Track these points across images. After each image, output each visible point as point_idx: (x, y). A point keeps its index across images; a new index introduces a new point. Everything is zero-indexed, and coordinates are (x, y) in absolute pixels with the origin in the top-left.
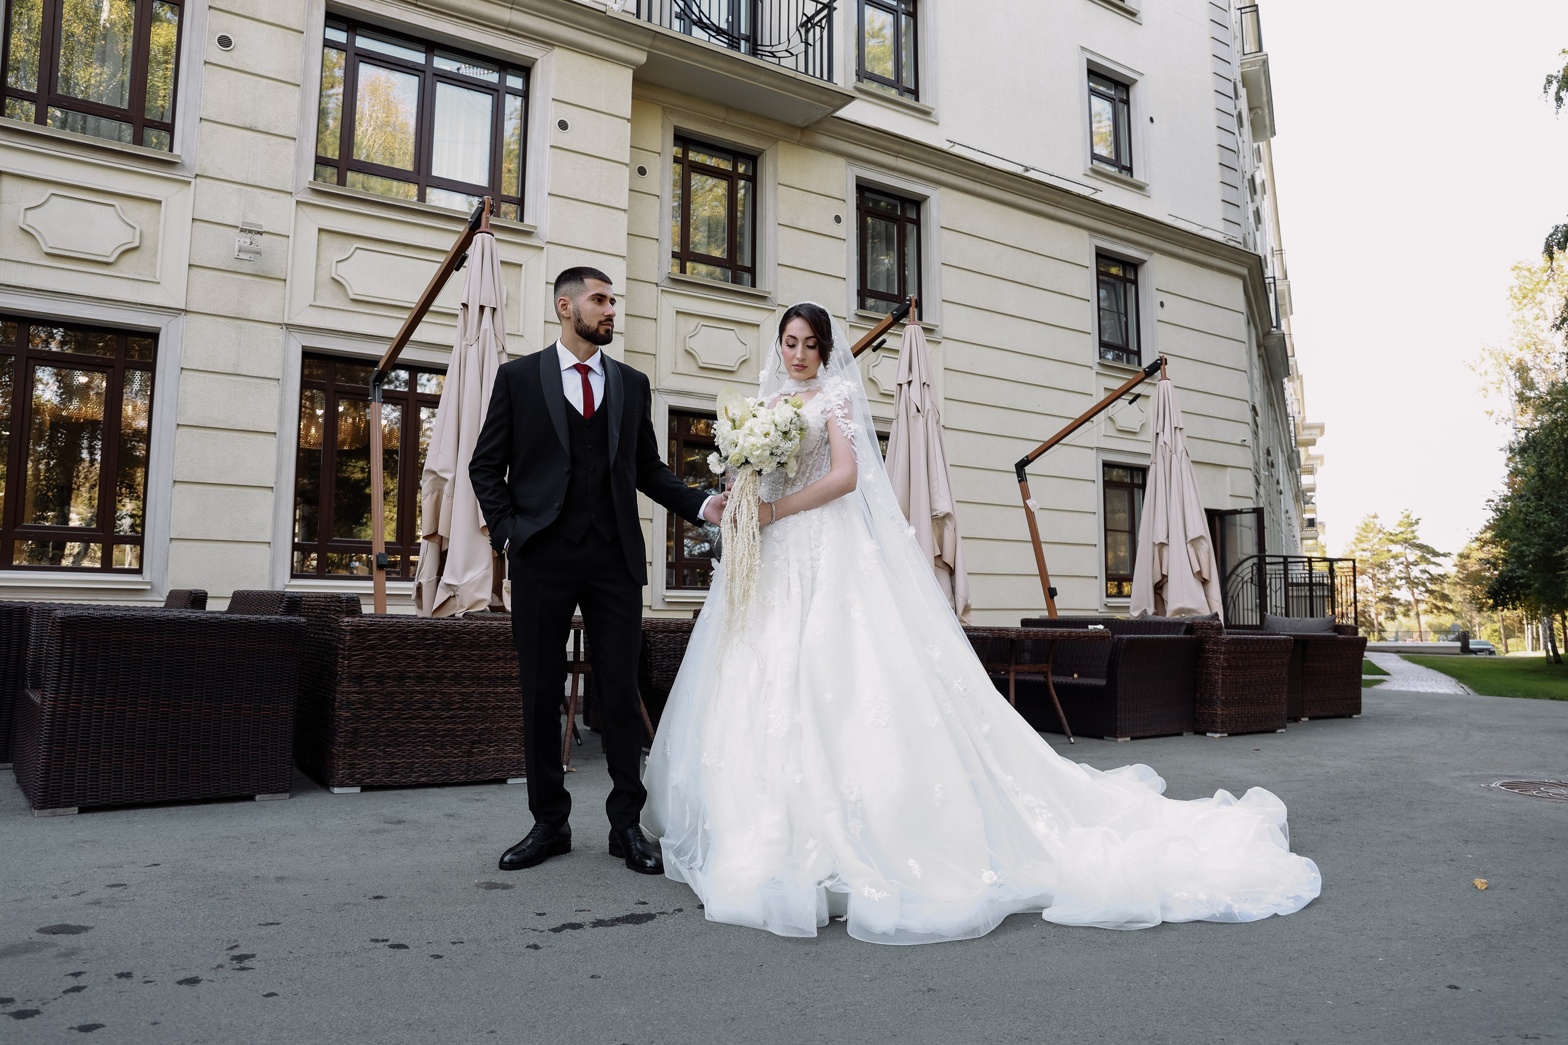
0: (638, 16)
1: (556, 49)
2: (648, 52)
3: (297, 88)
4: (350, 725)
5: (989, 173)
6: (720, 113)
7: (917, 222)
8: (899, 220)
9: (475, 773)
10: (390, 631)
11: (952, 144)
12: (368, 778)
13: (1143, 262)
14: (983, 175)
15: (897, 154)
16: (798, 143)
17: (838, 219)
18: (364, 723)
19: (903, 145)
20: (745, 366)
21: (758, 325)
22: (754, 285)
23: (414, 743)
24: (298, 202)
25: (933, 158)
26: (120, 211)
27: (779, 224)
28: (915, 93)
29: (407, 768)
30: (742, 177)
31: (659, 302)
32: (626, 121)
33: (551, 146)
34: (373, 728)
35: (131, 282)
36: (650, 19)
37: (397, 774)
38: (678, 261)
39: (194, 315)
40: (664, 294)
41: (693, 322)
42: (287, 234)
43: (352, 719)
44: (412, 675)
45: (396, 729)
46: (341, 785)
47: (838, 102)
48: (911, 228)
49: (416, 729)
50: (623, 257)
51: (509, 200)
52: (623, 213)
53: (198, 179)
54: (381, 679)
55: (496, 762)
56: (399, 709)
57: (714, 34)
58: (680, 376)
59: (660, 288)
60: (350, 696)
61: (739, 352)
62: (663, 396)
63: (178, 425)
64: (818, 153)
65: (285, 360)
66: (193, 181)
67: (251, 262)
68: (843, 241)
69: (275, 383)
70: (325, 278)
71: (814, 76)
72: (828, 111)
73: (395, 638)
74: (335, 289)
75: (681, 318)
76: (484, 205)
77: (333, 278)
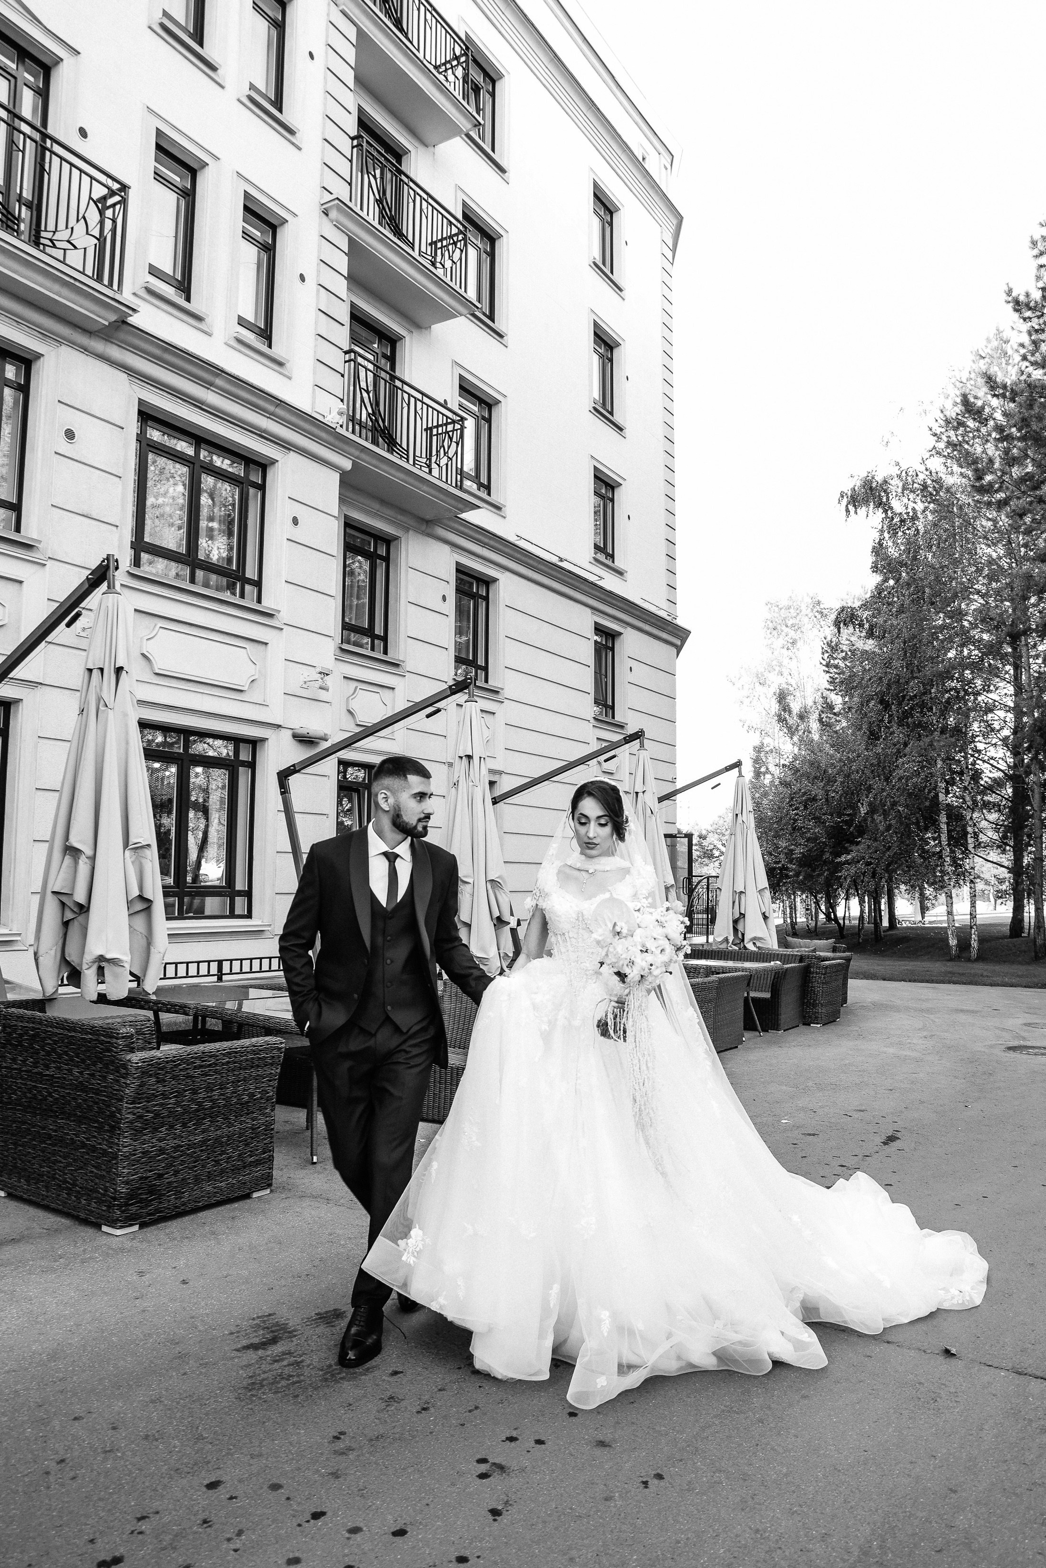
0: (347, 429)
1: (292, 453)
2: (353, 461)
3: (119, 480)
5: (539, 562)
7: (488, 599)
8: (475, 597)
11: (519, 538)
13: (620, 634)
14: (536, 564)
15: (484, 545)
16: (423, 533)
19: (490, 538)
22: (385, 652)
25: (507, 550)
27: (408, 602)
30: (381, 557)
32: (334, 518)
33: (288, 539)
39: (47, 686)
40: (337, 661)
41: (354, 686)
47: (464, 507)
48: (484, 603)
51: (250, 582)
66: (47, 563)
68: (447, 617)
71: (451, 485)
72: (454, 512)
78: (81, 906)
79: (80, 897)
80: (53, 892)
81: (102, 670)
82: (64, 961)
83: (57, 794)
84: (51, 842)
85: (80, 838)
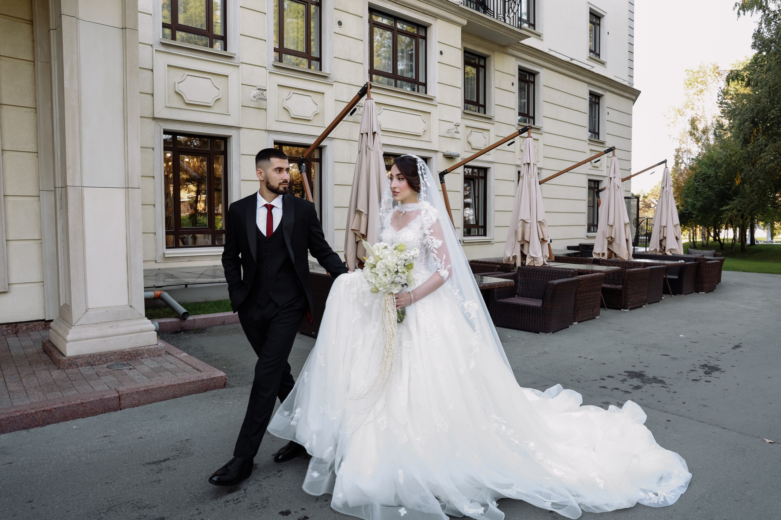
1: (438, 19)
2: (468, 20)
3: (362, 42)
5: (561, 62)
6: (478, 41)
7: (534, 83)
8: (529, 82)
11: (550, 51)
13: (602, 95)
14: (558, 63)
15: (532, 55)
16: (502, 52)
19: (535, 52)
22: (485, 113)
25: (544, 57)
27: (495, 87)
28: (534, 26)
30: (482, 66)
33: (438, 62)
38: (465, 104)
40: (462, 119)
47: (521, 38)
48: (532, 85)
58: (467, 152)
64: (507, 56)
68: (514, 94)
71: (515, 27)
72: (518, 41)
78: (363, 235)
79: (363, 231)
80: (352, 230)
81: (367, 134)
82: (357, 258)
83: (351, 187)
84: (350, 208)
85: (362, 207)
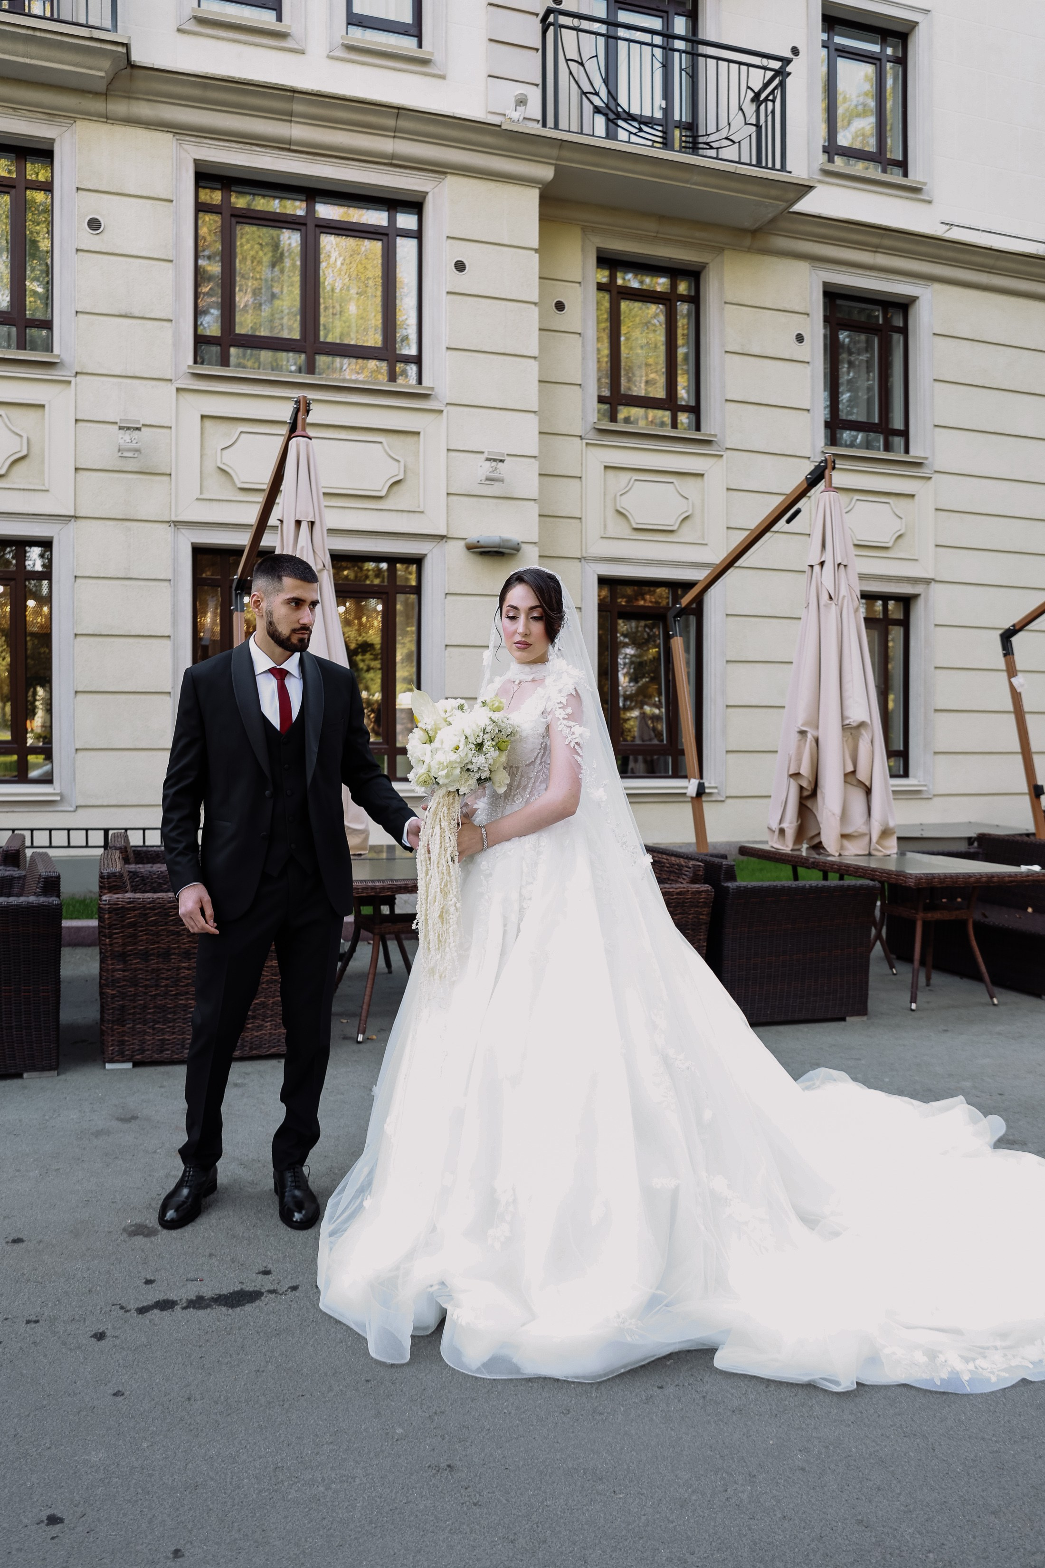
0: (544, 125)
1: (449, 177)
2: (556, 165)
3: (169, 265)
4: (117, 1003)
5: (998, 258)
7: (904, 331)
8: (881, 331)
9: (251, 1049)
10: (150, 908)
11: (948, 227)
12: (138, 1055)
14: (990, 262)
15: (876, 249)
16: (750, 250)
17: (800, 338)
18: (130, 1000)
19: (882, 236)
20: (688, 523)
21: (702, 475)
22: (696, 427)
23: (184, 1019)
24: (178, 389)
25: (922, 249)
26: (6, 420)
27: (726, 352)
28: (903, 165)
29: (178, 1044)
30: (683, 299)
31: (584, 457)
32: (533, 252)
33: (449, 292)
34: (140, 1005)
35: (22, 492)
36: (556, 126)
37: (168, 1050)
38: (606, 407)
39: (83, 520)
40: (589, 447)
41: (625, 477)
42: (169, 425)
43: (117, 997)
44: (177, 951)
45: (164, 1006)
46: (112, 1061)
47: (791, 196)
48: (897, 338)
49: (186, 1006)
50: (535, 412)
51: (407, 360)
52: (532, 361)
53: (79, 377)
54: (145, 956)
55: (274, 1037)
56: (166, 986)
57: (634, 131)
58: (611, 540)
59: (585, 441)
60: (115, 973)
61: (680, 508)
62: (592, 565)
63: (76, 635)
64: (774, 260)
65: (175, 560)
66: (73, 379)
67: (135, 460)
68: (806, 365)
69: (166, 584)
70: (210, 467)
72: (781, 208)
73: (155, 915)
74: (223, 478)
75: (611, 474)
76: (299, 405)
77: (219, 468)
